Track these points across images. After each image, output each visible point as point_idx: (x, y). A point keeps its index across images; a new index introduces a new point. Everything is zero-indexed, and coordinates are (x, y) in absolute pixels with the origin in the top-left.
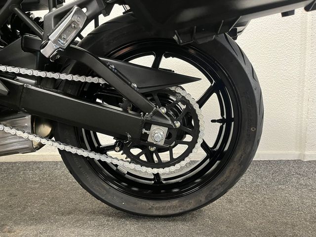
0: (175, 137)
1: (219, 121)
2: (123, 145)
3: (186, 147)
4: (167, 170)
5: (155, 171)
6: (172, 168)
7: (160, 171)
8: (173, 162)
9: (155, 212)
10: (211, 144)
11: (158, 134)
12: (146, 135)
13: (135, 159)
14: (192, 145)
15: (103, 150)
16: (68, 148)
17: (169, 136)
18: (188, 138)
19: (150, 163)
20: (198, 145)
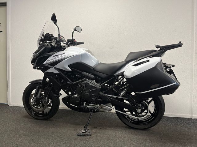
0: (143, 111)
1: (154, 107)
2: (131, 111)
3: (145, 113)
4: (141, 118)
5: (138, 118)
6: (142, 118)
7: (140, 118)
8: (143, 116)
9: (138, 128)
10: (152, 112)
11: (139, 110)
12: (137, 110)
13: (134, 115)
14: (147, 113)
15: (125, 112)
16: (117, 111)
17: (141, 111)
18: (146, 111)
19: (137, 116)
20: (149, 112)
